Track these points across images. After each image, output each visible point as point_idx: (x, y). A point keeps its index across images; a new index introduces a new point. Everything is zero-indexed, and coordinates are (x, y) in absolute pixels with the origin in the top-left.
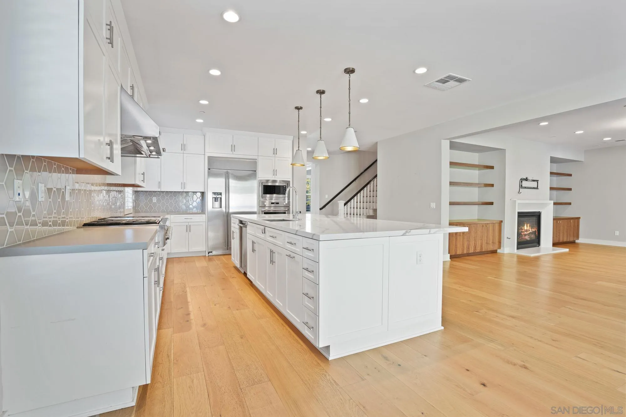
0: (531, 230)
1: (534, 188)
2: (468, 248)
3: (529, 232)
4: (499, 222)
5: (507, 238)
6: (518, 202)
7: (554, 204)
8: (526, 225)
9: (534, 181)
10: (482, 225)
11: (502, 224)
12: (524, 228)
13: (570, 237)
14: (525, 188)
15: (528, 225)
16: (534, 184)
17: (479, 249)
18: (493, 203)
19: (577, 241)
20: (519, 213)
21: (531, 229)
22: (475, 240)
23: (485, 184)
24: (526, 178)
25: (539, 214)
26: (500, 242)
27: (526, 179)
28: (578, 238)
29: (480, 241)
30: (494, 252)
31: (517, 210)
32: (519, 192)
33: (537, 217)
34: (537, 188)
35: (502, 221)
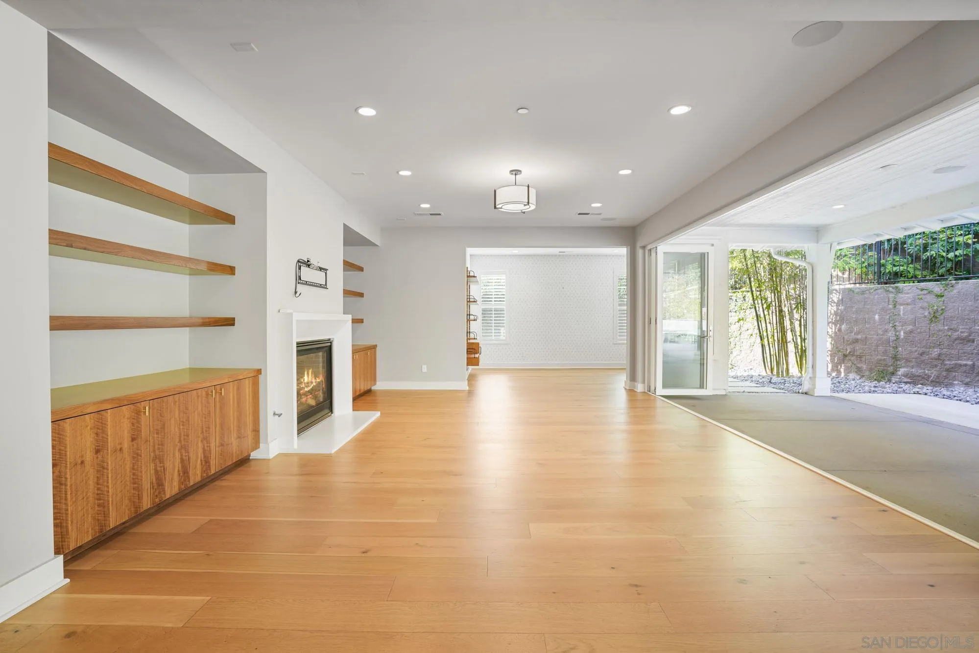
0: (314, 381)
1: (320, 286)
2: (159, 484)
3: (312, 385)
4: (252, 375)
5: (275, 414)
6: (296, 317)
7: (352, 322)
8: (306, 373)
9: (321, 269)
10: (204, 393)
11: (261, 377)
12: (304, 380)
13: (367, 381)
14: (306, 283)
15: (310, 371)
16: (319, 278)
17: (199, 472)
18: (233, 319)
19: (373, 388)
20: (299, 344)
21: (315, 379)
22: (184, 448)
23: (209, 263)
24: (308, 261)
25: (329, 344)
26: (256, 431)
27: (308, 264)
28: (374, 380)
29: (200, 444)
30: (244, 461)
31: (295, 340)
32: (296, 292)
33: (325, 349)
34: (324, 287)
35: (259, 371)
